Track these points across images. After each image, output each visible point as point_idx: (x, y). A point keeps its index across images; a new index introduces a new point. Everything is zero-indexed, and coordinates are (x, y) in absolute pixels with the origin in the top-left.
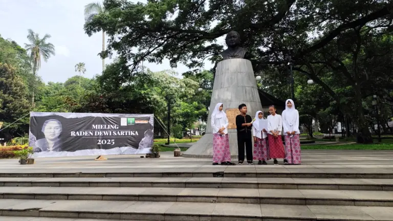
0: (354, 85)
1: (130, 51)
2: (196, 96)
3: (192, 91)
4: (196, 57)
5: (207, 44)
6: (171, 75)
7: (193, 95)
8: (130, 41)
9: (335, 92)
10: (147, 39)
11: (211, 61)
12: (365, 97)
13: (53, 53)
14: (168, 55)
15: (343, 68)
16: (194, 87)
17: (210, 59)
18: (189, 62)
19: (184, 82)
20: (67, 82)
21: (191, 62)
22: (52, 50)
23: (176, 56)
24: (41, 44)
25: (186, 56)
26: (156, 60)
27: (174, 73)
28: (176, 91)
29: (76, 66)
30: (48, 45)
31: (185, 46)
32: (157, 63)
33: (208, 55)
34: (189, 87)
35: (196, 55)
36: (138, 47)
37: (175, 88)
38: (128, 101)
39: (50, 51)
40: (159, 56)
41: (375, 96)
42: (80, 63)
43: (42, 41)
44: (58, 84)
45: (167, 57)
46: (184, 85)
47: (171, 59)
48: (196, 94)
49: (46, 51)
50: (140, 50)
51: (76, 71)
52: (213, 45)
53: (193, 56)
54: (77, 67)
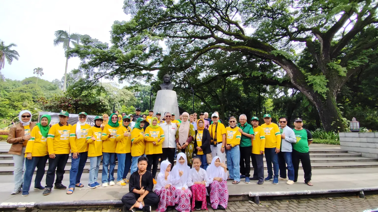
0: (221, 105)
1: (92, 70)
2: (130, 102)
3: (128, 98)
4: (136, 78)
5: (144, 72)
6: (114, 86)
7: (128, 101)
8: (94, 64)
9: (212, 108)
10: (106, 64)
11: (145, 82)
12: (225, 111)
13: (16, 58)
14: (118, 75)
15: (216, 96)
16: (129, 95)
17: (146, 81)
18: (131, 81)
19: (123, 92)
20: (24, 80)
21: (133, 81)
22: (17, 56)
23: (123, 76)
24: (5, 49)
25: (129, 77)
26: (109, 78)
27: (117, 85)
28: (117, 97)
29: (34, 70)
30: (12, 52)
31: (130, 72)
32: (110, 80)
33: (143, 78)
34: (126, 95)
35: (136, 77)
36: (99, 68)
37: (117, 95)
38: (90, 104)
39: (14, 56)
40: (112, 75)
41: (230, 112)
42: (39, 68)
43: (7, 48)
44: (15, 81)
45: (117, 77)
46: (123, 94)
47: (120, 78)
48: (131, 100)
49: (10, 56)
50: (100, 70)
51: (34, 73)
52: (148, 73)
53: (134, 78)
54: (36, 70)
